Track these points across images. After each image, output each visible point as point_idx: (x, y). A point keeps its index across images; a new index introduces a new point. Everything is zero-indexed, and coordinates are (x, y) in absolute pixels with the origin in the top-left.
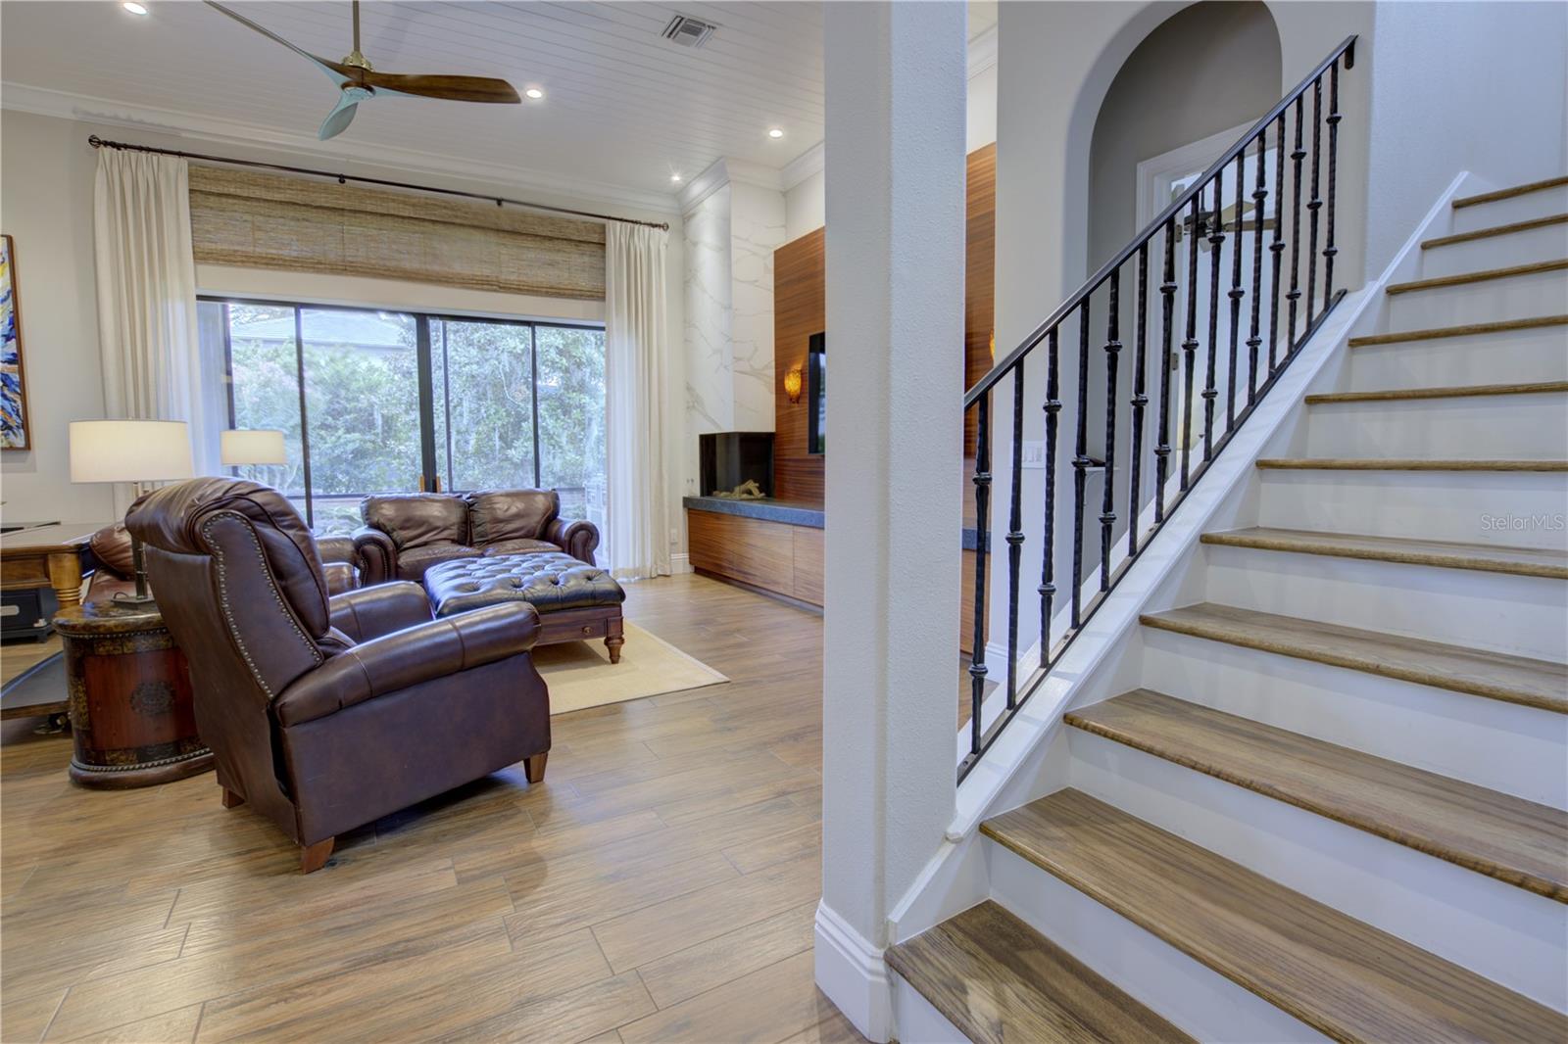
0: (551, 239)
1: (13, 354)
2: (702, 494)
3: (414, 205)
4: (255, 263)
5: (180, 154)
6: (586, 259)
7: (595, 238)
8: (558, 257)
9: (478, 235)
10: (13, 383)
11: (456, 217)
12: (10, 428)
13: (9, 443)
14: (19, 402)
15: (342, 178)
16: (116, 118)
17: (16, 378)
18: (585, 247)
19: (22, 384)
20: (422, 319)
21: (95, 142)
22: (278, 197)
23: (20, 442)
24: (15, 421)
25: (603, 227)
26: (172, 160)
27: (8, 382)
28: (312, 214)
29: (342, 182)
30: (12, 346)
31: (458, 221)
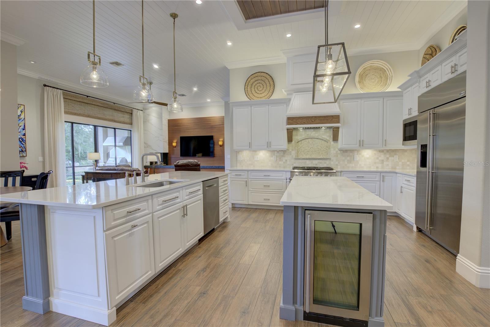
0: (123, 112)
1: (24, 133)
2: (150, 165)
3: (101, 103)
4: (72, 114)
5: (60, 89)
6: (129, 116)
7: (131, 112)
8: (124, 115)
9: (111, 110)
10: (24, 140)
11: (109, 106)
12: (23, 151)
13: (23, 155)
14: (25, 145)
15: (88, 96)
16: (47, 80)
17: (25, 139)
18: (129, 114)
19: (25, 141)
20: (95, 127)
21: (45, 85)
22: (78, 100)
23: (25, 155)
24: (24, 150)
25: (132, 110)
26: (60, 90)
27: (23, 140)
28: (82, 104)
29: (87, 97)
30: (24, 132)
31: (108, 107)
